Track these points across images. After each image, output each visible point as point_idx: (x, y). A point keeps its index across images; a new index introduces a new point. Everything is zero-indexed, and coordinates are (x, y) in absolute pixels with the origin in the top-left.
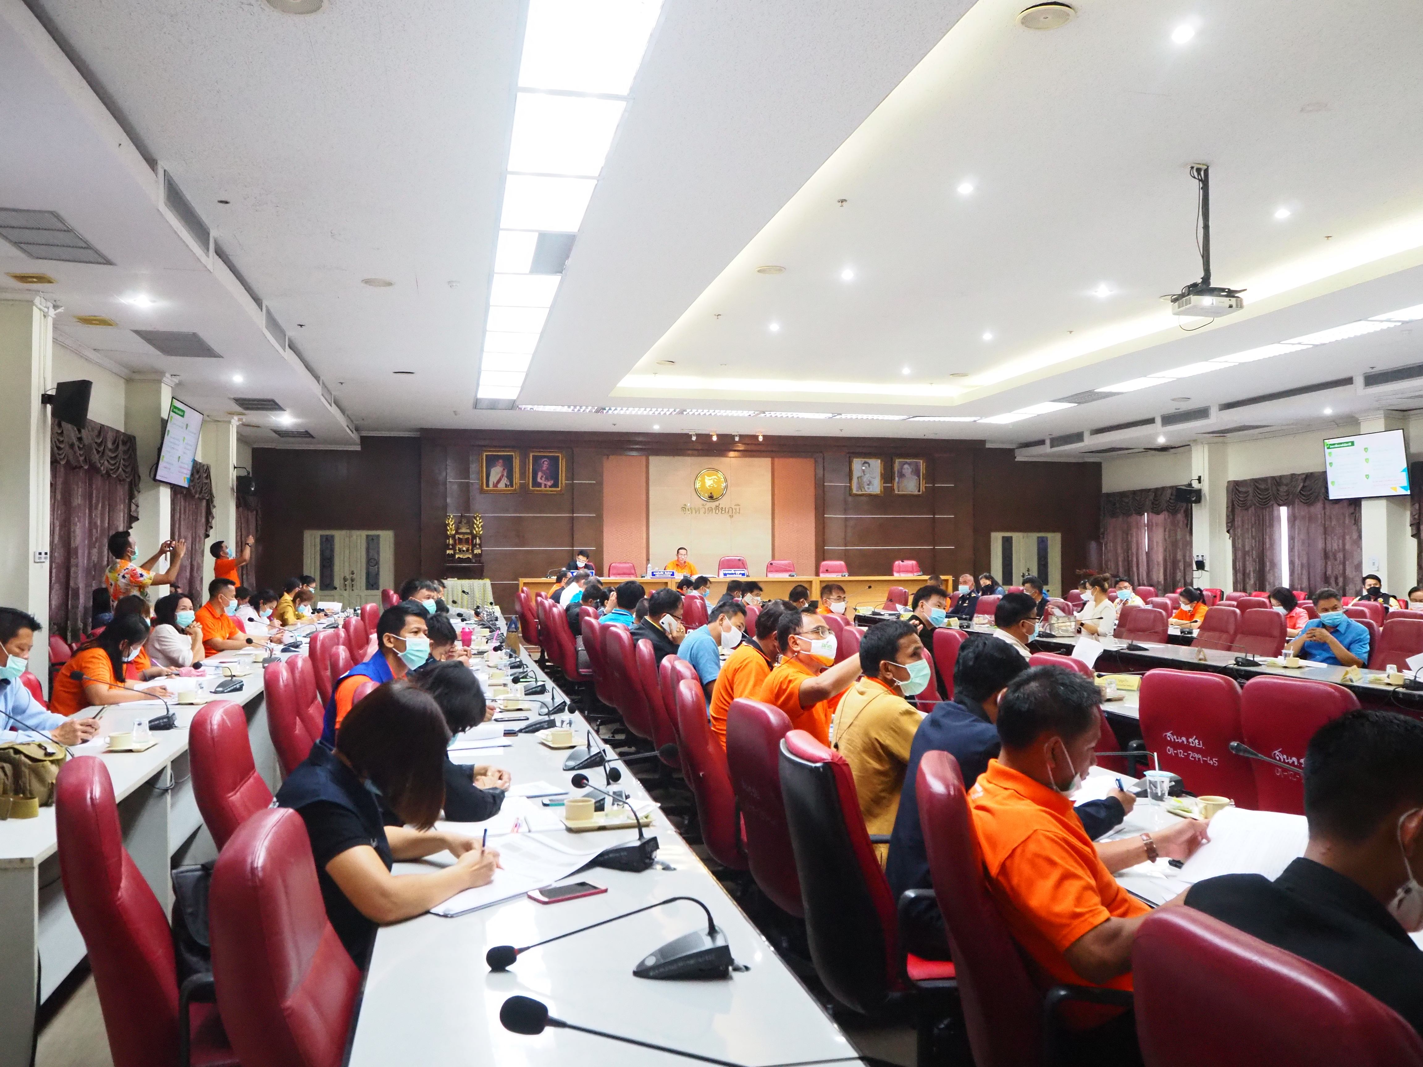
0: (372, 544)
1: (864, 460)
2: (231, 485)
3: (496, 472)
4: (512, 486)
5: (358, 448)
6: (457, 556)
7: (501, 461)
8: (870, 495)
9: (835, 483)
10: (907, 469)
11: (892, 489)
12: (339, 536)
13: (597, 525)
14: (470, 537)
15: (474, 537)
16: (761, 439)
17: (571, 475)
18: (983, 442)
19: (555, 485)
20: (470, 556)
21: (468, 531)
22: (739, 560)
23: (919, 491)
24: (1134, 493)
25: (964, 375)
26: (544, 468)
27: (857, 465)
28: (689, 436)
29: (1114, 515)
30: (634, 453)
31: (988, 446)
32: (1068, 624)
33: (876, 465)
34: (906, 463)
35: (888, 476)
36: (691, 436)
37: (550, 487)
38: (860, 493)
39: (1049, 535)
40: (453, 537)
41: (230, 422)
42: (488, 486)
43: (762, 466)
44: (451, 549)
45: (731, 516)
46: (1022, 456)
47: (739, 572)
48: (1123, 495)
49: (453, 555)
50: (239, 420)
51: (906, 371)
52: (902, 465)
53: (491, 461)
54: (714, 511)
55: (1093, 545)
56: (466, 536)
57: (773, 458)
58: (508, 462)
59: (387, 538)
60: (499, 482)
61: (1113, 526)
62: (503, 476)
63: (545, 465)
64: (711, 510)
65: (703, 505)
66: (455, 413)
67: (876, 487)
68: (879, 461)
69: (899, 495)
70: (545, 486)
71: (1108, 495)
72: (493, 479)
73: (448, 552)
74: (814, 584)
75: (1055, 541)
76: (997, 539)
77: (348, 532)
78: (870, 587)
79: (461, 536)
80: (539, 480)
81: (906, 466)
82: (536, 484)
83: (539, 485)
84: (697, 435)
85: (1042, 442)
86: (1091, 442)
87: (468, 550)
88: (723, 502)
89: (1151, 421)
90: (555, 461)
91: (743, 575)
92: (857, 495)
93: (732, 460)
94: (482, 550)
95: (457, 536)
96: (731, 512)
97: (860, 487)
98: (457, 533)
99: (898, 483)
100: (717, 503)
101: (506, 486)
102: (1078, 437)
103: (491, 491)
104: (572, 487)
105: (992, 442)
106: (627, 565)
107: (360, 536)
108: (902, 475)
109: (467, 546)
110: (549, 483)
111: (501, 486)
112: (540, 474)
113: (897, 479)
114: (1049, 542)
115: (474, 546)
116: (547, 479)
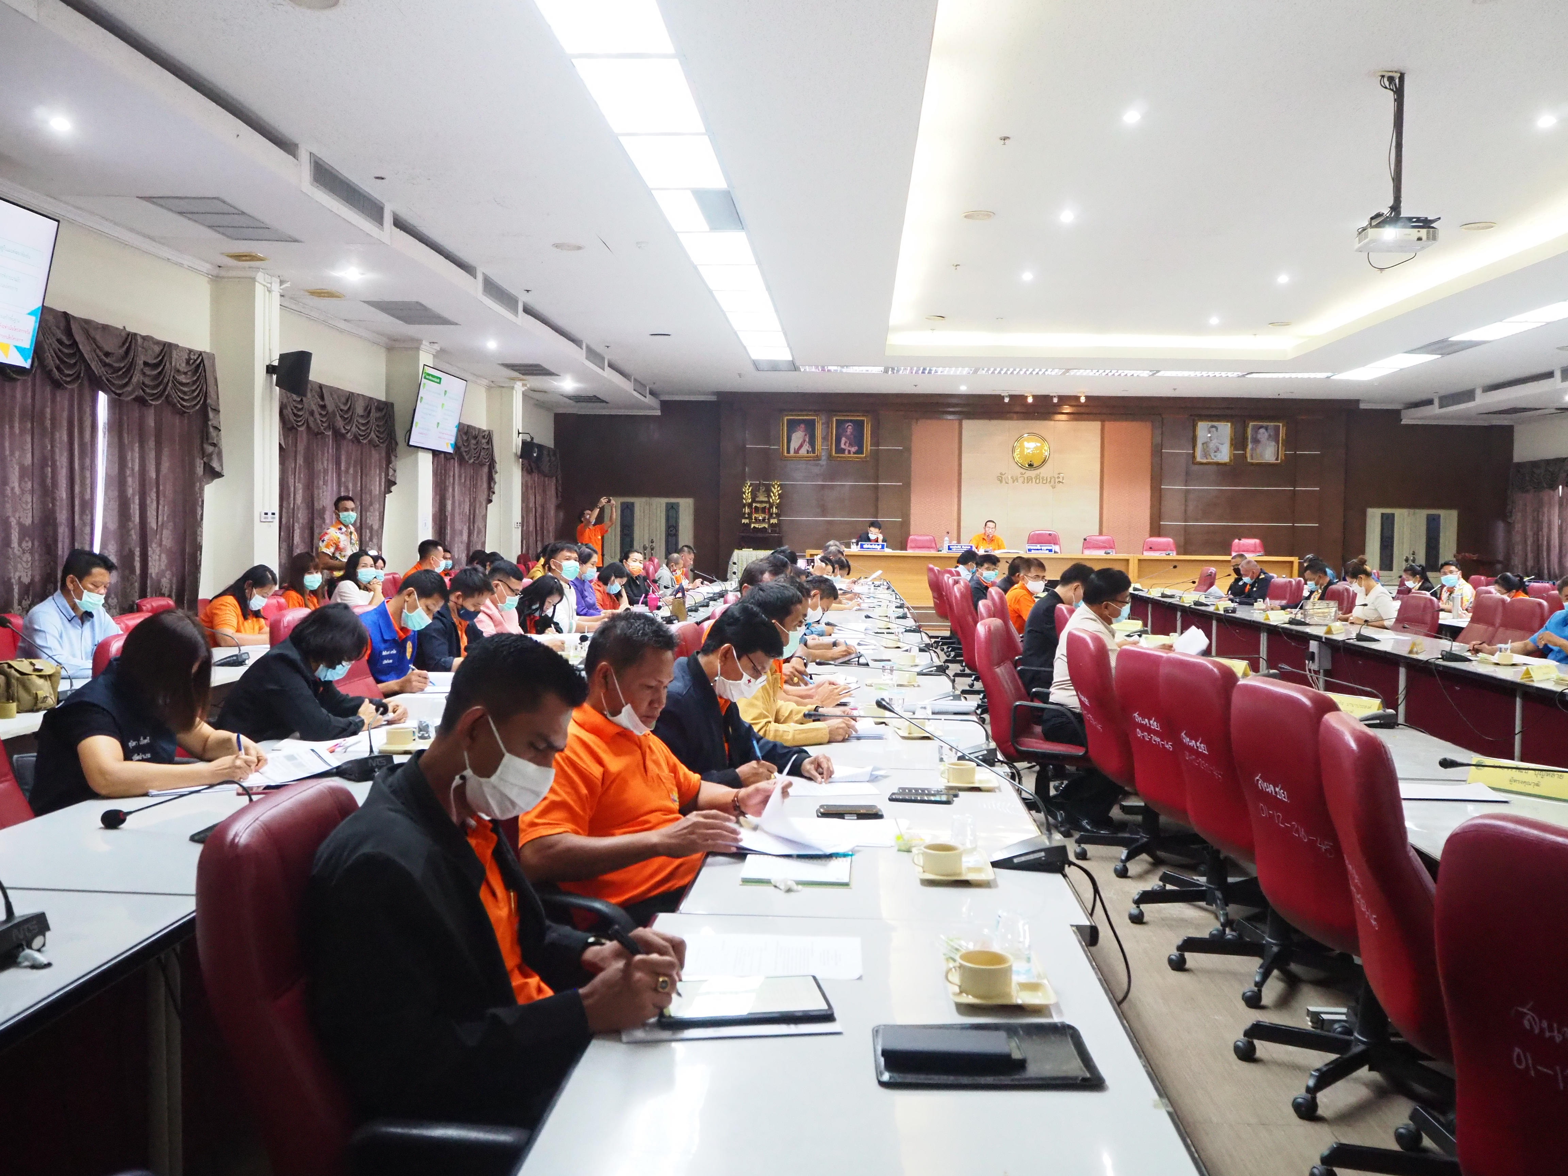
0: (672, 512)
1: (1210, 424)
2: (514, 451)
3: (798, 437)
4: (814, 453)
5: (658, 413)
6: (752, 526)
7: (803, 426)
8: (1218, 464)
9: (1176, 451)
10: (1263, 434)
11: (1244, 456)
12: (640, 503)
13: (904, 494)
14: (767, 506)
15: (771, 506)
16: (1083, 400)
17: (876, 442)
18: (1357, 401)
19: (860, 451)
20: (766, 526)
21: (766, 499)
22: (1050, 535)
23: (1277, 459)
24: (1548, 462)
25: (1287, 324)
26: (848, 433)
27: (1202, 428)
28: (1000, 398)
29: (1524, 490)
30: (950, 417)
31: (1362, 406)
32: (1326, 610)
33: (1225, 429)
34: (1261, 427)
35: (1239, 442)
36: (1003, 397)
37: (854, 453)
38: (1205, 461)
39: (1442, 513)
40: (750, 505)
41: (513, 388)
42: (788, 452)
43: (1091, 430)
44: (746, 518)
45: (1054, 487)
46: (1409, 418)
47: (1045, 548)
48: (1535, 464)
49: (748, 525)
50: (524, 385)
51: (1214, 321)
52: (1257, 429)
53: (793, 426)
54: (1034, 480)
55: (1501, 526)
56: (764, 505)
57: (1103, 421)
58: (810, 426)
59: (686, 506)
60: (801, 446)
61: (1522, 502)
62: (804, 441)
63: (850, 429)
64: (1029, 479)
65: (1022, 474)
66: (740, 375)
67: (1224, 455)
68: (1229, 424)
69: (1252, 464)
70: (849, 452)
71: (1520, 465)
72: (794, 445)
73: (743, 521)
74: (1131, 562)
75: (1449, 520)
76: (1374, 517)
77: (648, 499)
78: (1175, 567)
79: (758, 505)
80: (843, 446)
81: (1262, 431)
82: (840, 450)
83: (843, 451)
84: (1012, 397)
85: (1430, 402)
86: (1485, 401)
87: (764, 520)
88: (1043, 471)
89: (1550, 375)
90: (859, 425)
91: (1050, 551)
92: (1202, 464)
93: (1061, 424)
94: (779, 520)
95: (754, 505)
96: (1052, 482)
97: (1206, 454)
98: (754, 501)
99: (1252, 449)
100: (1037, 472)
101: (808, 452)
102: (1468, 395)
103: (791, 457)
104: (876, 455)
105: (1364, 401)
106: (928, 538)
107: (661, 503)
108: (1256, 441)
109: (763, 515)
110: (853, 449)
111: (803, 452)
112: (843, 440)
113: (1250, 446)
114: (1442, 521)
115: (771, 515)
116: (851, 445)
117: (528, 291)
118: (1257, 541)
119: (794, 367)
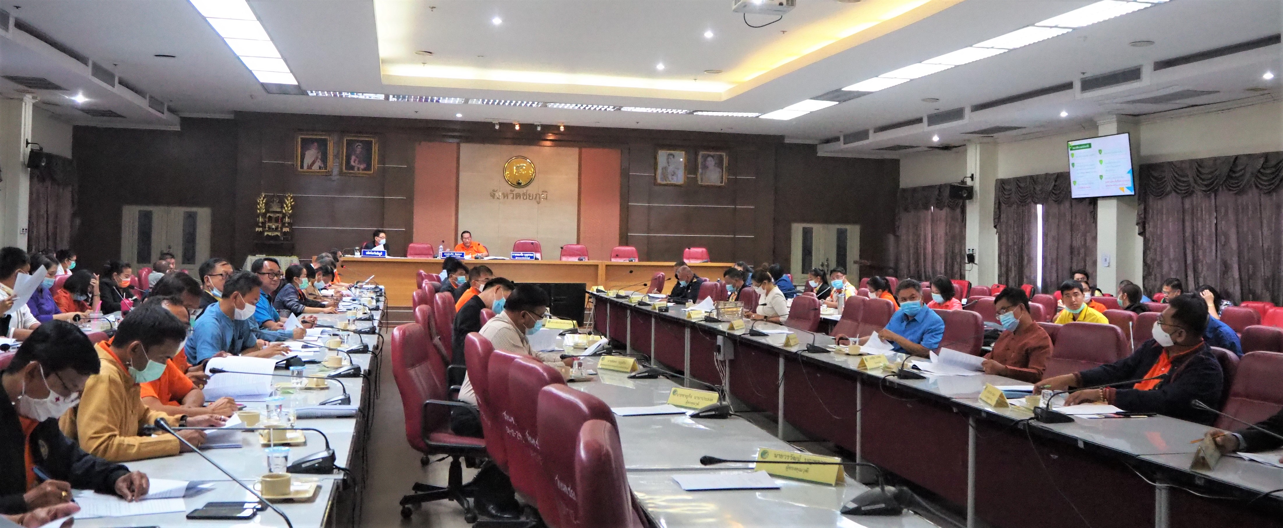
0: (190, 220)
1: (669, 152)
2: (21, 159)
3: (311, 155)
4: (326, 168)
5: (178, 128)
6: (266, 234)
7: (316, 144)
8: (675, 185)
9: (640, 173)
10: (711, 162)
11: (695, 179)
12: (158, 212)
13: (408, 208)
14: (280, 215)
15: (284, 216)
16: (562, 129)
17: (382, 160)
18: (782, 137)
19: (368, 168)
20: (279, 234)
21: (279, 210)
22: (532, 243)
23: (722, 182)
24: (925, 188)
25: (718, 72)
26: (358, 152)
27: (662, 155)
28: (492, 125)
29: (906, 210)
30: (451, 140)
31: (787, 141)
33: (681, 158)
34: (709, 156)
35: (691, 168)
36: (494, 125)
37: (363, 170)
38: (664, 182)
39: (848, 227)
40: (264, 215)
41: (22, 100)
42: (302, 167)
43: (571, 155)
44: (259, 227)
45: (538, 203)
46: (824, 151)
47: (527, 255)
48: (914, 190)
49: (261, 233)
50: (33, 98)
51: (660, 67)
52: (705, 158)
53: (306, 144)
54: (522, 197)
55: (891, 238)
56: (278, 215)
57: (580, 148)
58: (323, 145)
59: (204, 214)
60: (313, 163)
61: (906, 219)
62: (317, 158)
63: (359, 149)
64: (518, 196)
65: (511, 191)
66: (251, 96)
67: (680, 178)
68: (684, 153)
69: (702, 186)
70: (358, 169)
71: (904, 190)
72: (308, 161)
73: (257, 229)
74: (600, 267)
75: (854, 233)
76: (797, 230)
77: (166, 208)
79: (272, 215)
80: (352, 163)
81: (710, 159)
82: (349, 167)
83: (352, 168)
84: (501, 124)
85: (837, 139)
86: (876, 139)
87: (277, 228)
88: (531, 189)
89: (919, 121)
90: (368, 146)
91: (532, 257)
92: (660, 185)
93: (547, 148)
94: (291, 229)
95: (268, 215)
96: (537, 198)
97: (665, 177)
98: (267, 211)
99: (702, 174)
100: (524, 190)
101: (320, 168)
102: (863, 135)
103: (304, 172)
104: (384, 171)
105: (789, 137)
106: (426, 246)
107: (178, 213)
108: (705, 167)
109: (277, 224)
110: (362, 167)
111: (315, 167)
112: (353, 158)
113: (700, 170)
114: (848, 234)
115: (283, 225)
116: (360, 162)
117: (17, 7)
118: (704, 250)
119: (300, 90)
